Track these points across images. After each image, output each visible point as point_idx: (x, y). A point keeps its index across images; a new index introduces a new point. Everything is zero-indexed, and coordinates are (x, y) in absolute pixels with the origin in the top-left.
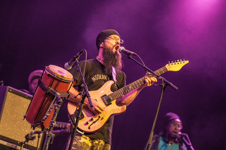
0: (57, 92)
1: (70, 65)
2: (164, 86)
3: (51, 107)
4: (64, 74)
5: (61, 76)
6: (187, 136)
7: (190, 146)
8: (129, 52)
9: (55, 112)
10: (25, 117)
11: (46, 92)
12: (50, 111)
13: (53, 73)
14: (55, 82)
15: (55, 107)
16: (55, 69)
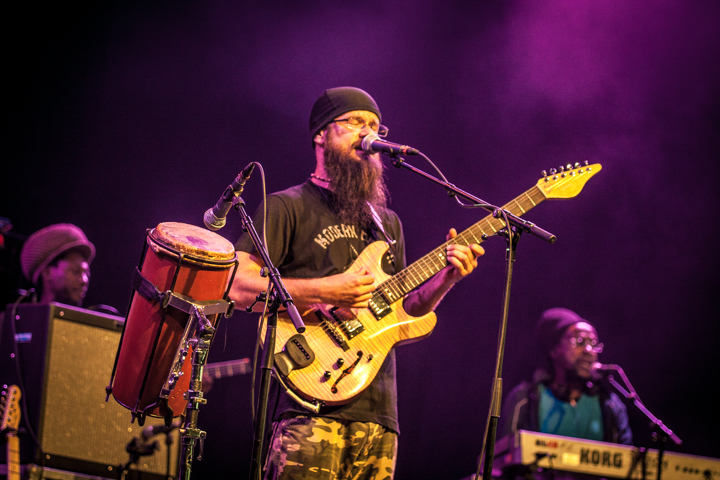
0: (193, 301)
1: (218, 214)
2: (511, 235)
3: (181, 351)
4: (206, 243)
5: (197, 252)
6: (621, 371)
7: (633, 400)
8: (394, 149)
9: (197, 362)
10: (109, 391)
11: (162, 306)
12: (180, 361)
13: (173, 246)
14: (184, 272)
15: (194, 348)
16: (176, 233)
